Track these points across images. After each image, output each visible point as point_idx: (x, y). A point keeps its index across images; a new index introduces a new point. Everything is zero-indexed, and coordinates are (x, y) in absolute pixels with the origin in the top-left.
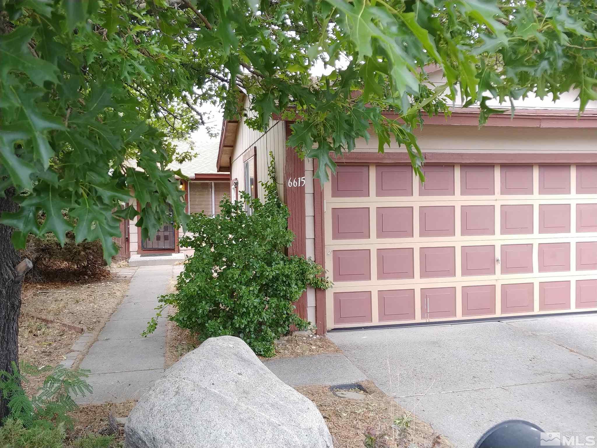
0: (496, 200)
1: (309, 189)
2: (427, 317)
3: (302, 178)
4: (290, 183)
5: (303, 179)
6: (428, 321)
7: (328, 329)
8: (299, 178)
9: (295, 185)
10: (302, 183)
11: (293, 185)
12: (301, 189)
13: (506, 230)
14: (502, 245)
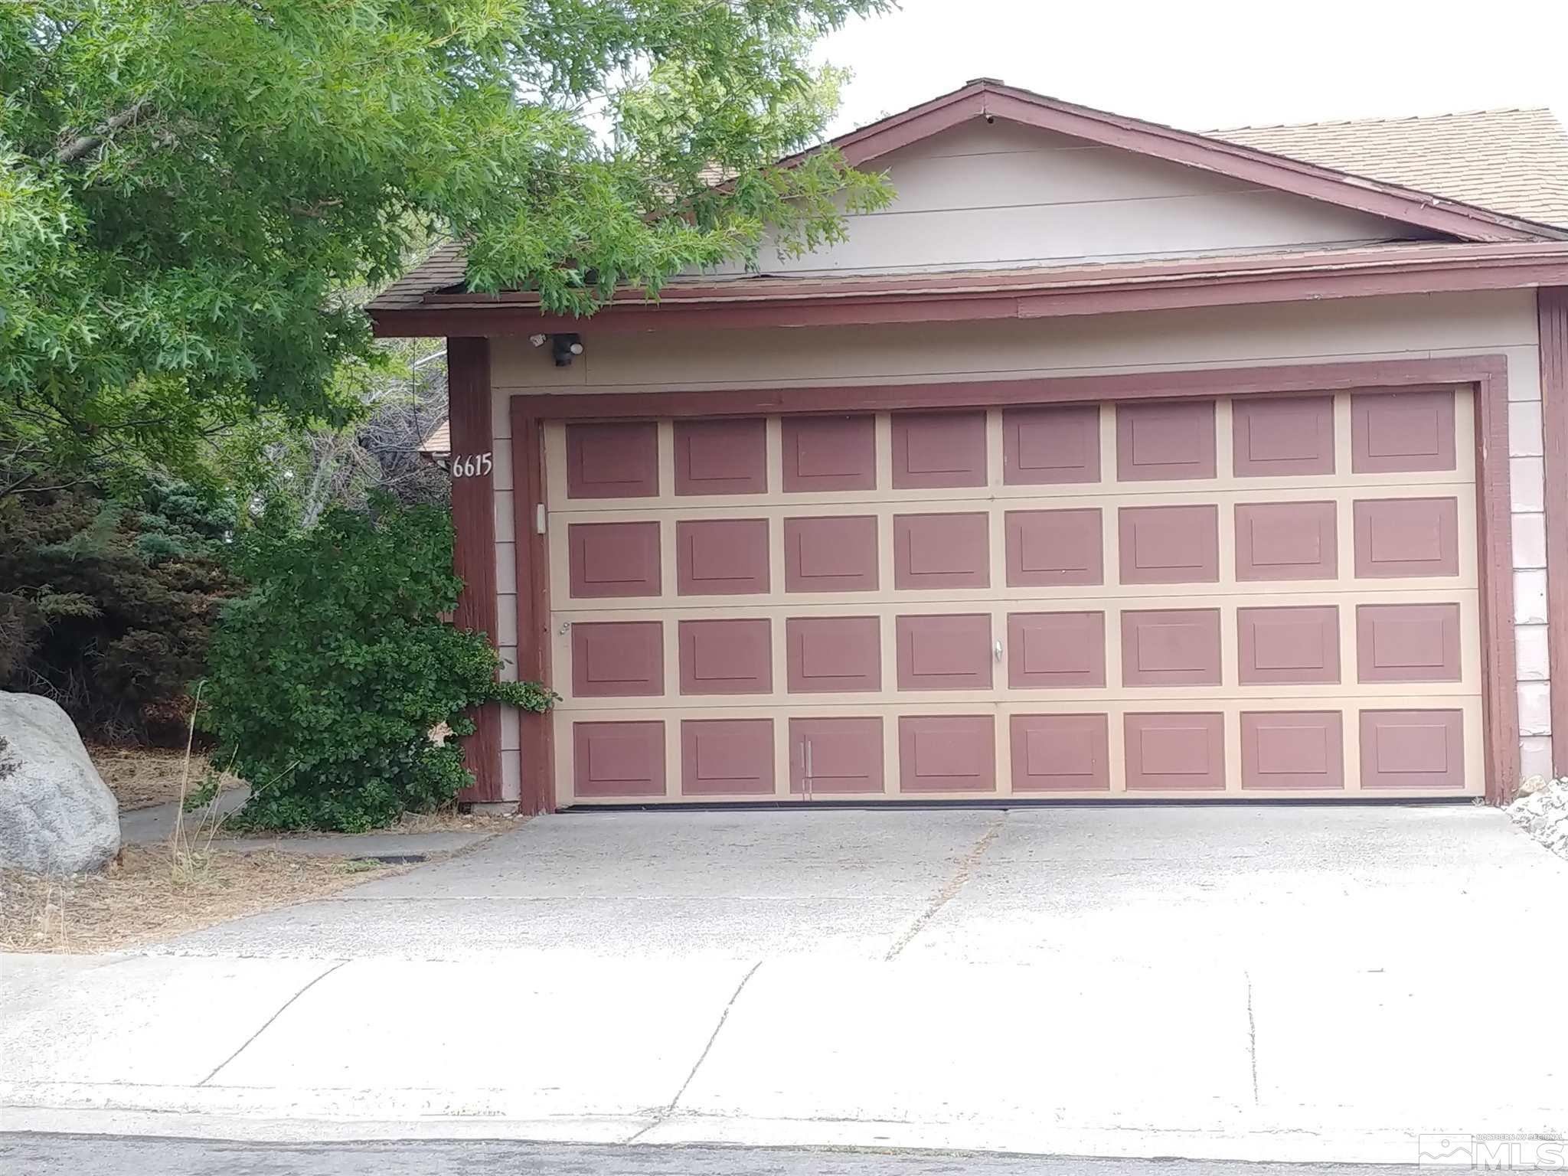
0: (992, 499)
1: (502, 479)
2: (807, 789)
3: (485, 456)
4: (458, 469)
5: (487, 458)
6: (807, 798)
7: (558, 806)
8: (478, 457)
9: (470, 472)
10: (484, 466)
11: (463, 472)
12: (484, 482)
13: (1020, 573)
14: (1010, 615)
